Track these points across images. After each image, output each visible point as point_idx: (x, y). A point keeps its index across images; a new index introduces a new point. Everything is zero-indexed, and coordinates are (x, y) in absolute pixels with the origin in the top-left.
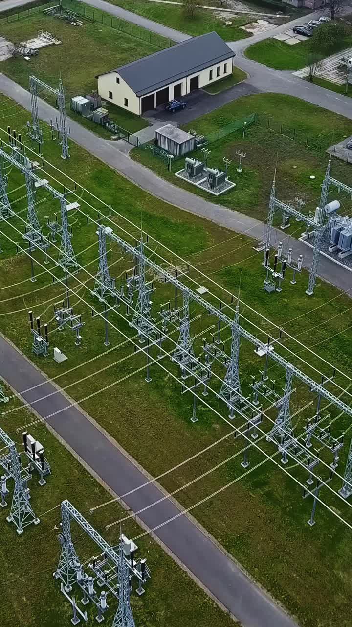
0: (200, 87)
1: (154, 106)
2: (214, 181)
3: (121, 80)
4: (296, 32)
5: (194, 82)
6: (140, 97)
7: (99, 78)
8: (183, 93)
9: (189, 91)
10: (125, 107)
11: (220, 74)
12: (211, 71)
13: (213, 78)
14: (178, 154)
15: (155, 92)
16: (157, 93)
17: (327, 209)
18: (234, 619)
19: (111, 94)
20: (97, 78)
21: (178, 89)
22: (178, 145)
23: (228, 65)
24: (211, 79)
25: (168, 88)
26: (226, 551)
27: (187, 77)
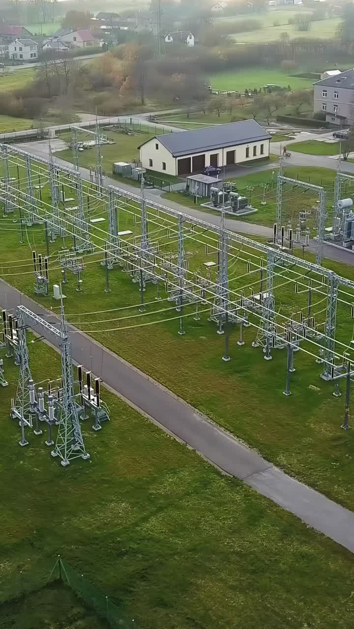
0: (237, 162)
1: (190, 171)
2: (236, 204)
3: (160, 145)
4: (335, 136)
5: (231, 156)
6: (176, 157)
7: (142, 148)
8: (220, 164)
9: (225, 164)
10: (164, 171)
11: (257, 154)
12: (247, 149)
13: (249, 156)
14: (206, 195)
15: (191, 156)
16: (193, 157)
17: (340, 205)
18: (190, 448)
19: (151, 161)
20: (139, 148)
21: (214, 158)
22: (207, 186)
23: (264, 146)
24: (247, 156)
25: (204, 155)
26: (193, 408)
27: (223, 148)
